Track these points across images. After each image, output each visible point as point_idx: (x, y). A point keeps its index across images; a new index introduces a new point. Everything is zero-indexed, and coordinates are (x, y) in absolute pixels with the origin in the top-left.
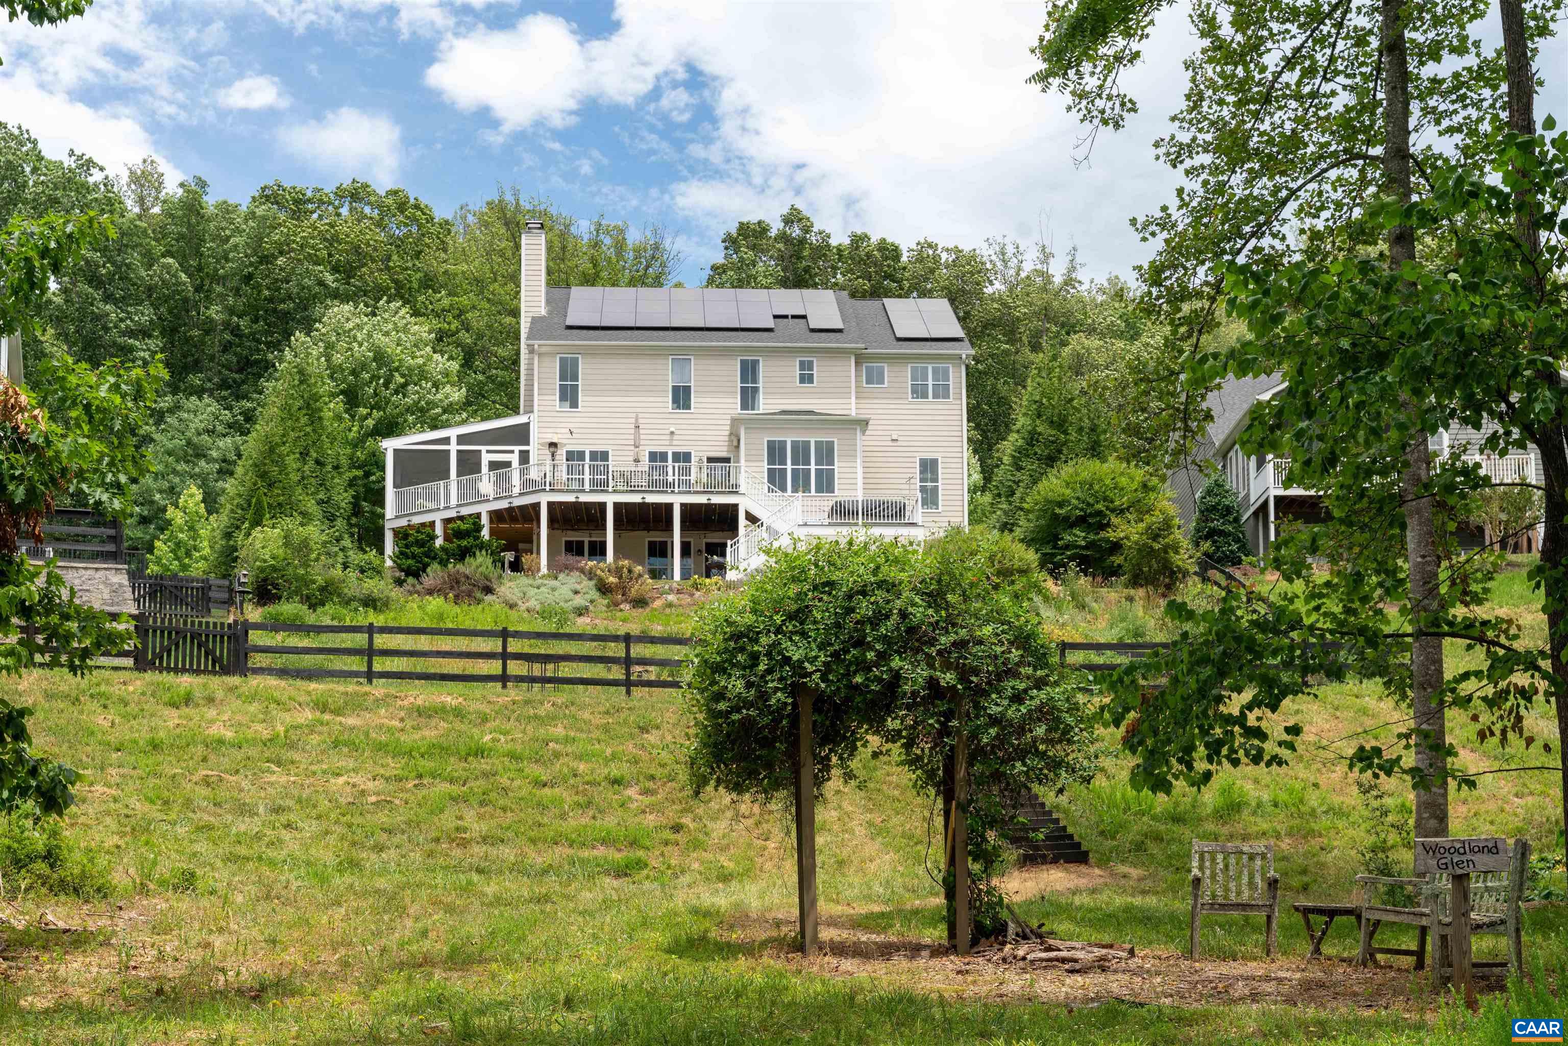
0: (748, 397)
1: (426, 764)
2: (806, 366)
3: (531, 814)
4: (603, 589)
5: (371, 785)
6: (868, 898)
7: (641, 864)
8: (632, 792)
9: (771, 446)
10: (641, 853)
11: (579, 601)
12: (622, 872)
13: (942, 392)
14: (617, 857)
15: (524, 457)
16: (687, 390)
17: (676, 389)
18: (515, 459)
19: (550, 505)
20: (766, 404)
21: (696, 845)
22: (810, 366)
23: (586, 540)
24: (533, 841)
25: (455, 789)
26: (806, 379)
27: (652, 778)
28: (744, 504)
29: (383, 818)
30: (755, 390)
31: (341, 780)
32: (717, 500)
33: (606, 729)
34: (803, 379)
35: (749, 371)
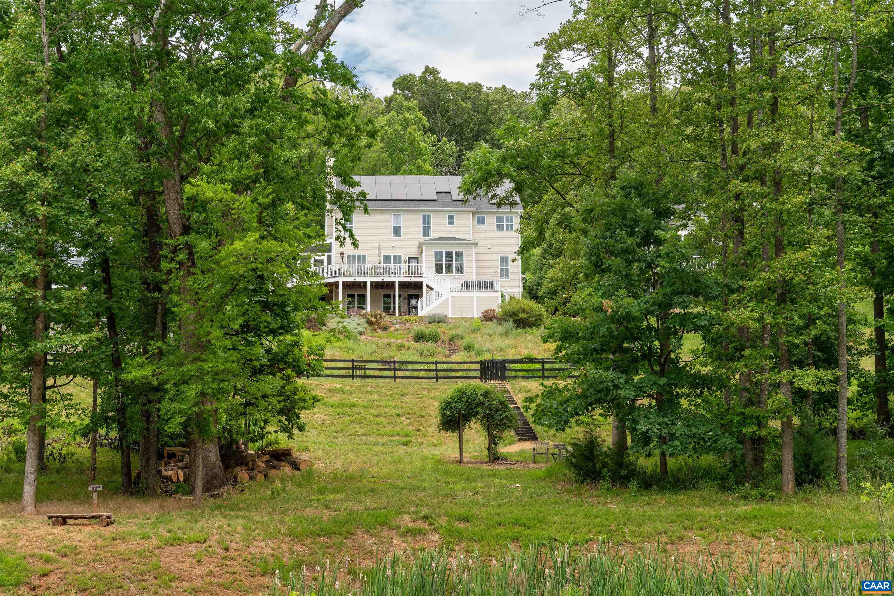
0: (426, 232)
1: (339, 410)
2: (451, 217)
3: (375, 427)
4: (370, 323)
5: (325, 418)
6: (475, 451)
7: (410, 442)
8: (403, 418)
9: (436, 253)
10: (409, 438)
11: (360, 329)
12: (405, 444)
13: (510, 227)
14: (404, 440)
15: (329, 257)
16: (400, 228)
17: (395, 228)
18: (325, 258)
19: (343, 282)
20: (434, 234)
21: (425, 436)
22: (453, 217)
23: (356, 294)
24: (378, 435)
25: (351, 418)
26: (451, 223)
27: (409, 414)
28: (425, 281)
29: (333, 428)
30: (429, 228)
31: (316, 416)
32: (414, 280)
33: (391, 395)
34: (449, 223)
35: (426, 220)
